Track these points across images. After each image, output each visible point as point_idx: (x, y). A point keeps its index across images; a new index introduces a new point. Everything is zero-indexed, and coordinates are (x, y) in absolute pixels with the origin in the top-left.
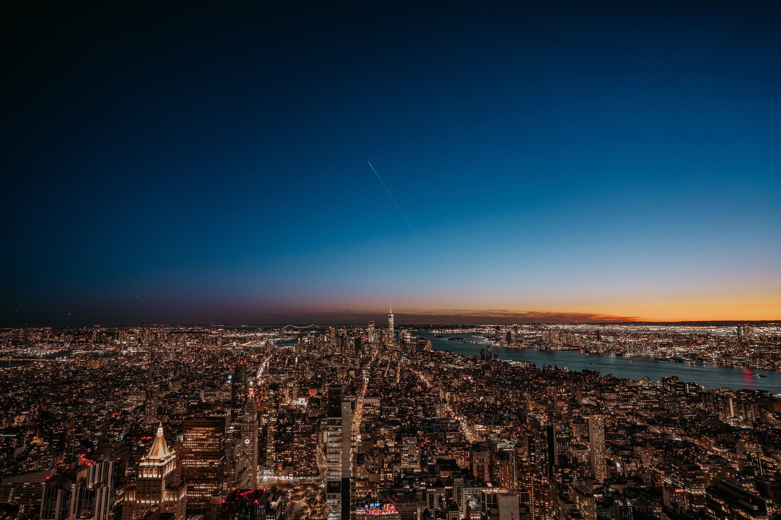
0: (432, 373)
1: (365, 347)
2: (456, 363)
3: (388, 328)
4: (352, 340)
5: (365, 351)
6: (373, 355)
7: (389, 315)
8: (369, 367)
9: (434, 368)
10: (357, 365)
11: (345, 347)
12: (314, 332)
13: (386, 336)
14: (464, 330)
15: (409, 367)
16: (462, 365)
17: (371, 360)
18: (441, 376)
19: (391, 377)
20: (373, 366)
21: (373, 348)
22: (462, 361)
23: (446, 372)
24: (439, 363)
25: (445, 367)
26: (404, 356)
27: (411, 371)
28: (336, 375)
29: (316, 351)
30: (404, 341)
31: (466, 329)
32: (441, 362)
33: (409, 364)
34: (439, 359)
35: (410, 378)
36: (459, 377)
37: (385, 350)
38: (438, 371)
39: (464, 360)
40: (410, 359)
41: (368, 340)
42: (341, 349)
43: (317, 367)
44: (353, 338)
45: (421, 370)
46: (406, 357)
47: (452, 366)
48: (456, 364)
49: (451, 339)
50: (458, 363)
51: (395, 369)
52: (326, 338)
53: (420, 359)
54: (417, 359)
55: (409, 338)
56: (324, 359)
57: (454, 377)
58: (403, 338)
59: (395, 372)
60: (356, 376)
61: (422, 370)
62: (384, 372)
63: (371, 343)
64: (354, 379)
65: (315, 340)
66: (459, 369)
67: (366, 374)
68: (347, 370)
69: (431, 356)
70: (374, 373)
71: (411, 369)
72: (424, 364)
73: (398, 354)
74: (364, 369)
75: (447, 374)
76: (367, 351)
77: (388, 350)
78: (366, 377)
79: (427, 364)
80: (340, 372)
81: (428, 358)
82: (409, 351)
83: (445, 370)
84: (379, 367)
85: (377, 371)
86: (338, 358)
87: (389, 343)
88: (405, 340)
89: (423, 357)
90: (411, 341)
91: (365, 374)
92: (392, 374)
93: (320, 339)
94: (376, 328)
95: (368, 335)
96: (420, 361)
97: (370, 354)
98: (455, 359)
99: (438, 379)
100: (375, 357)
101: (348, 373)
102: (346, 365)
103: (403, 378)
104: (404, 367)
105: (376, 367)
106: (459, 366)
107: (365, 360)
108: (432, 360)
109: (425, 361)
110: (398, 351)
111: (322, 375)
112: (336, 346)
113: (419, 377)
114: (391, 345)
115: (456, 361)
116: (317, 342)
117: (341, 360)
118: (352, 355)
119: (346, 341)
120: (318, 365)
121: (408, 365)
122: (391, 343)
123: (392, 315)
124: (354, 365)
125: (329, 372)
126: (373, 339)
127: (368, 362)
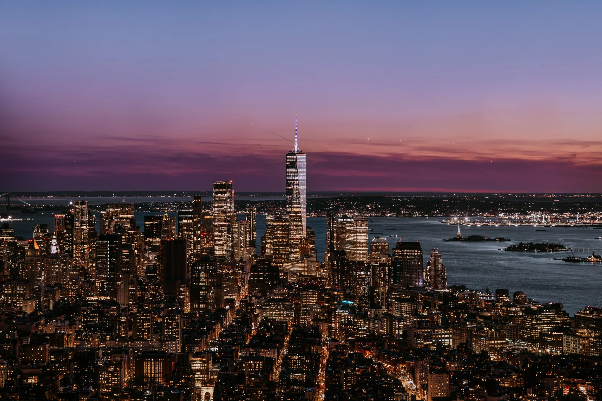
0: (444, 371)
1: (202, 275)
2: (536, 334)
3: (284, 204)
4: (154, 249)
5: (200, 288)
6: (231, 302)
7: (291, 158)
8: (213, 345)
9: (452, 352)
10: (172, 338)
11: (127, 274)
12: (10, 219)
13: (279, 234)
14: (566, 215)
15: (360, 347)
16: (558, 344)
17: (222, 321)
18: (479, 382)
19: (295, 382)
20: (232, 343)
21: (229, 279)
22: (557, 329)
23: (499, 365)
24: (471, 336)
25: (495, 350)
26: (346, 307)
27: (370, 361)
28: (96, 377)
29: (20, 289)
30: (344, 253)
31: (575, 212)
32: (479, 329)
33: (361, 335)
34: (472, 318)
35: (364, 385)
36: (543, 387)
37: (274, 286)
38: (468, 363)
39: (564, 323)
40: (364, 317)
41: (212, 250)
42: (113, 281)
43: (25, 348)
44: (157, 242)
45: (405, 359)
46: (352, 309)
47: (521, 345)
48: (532, 340)
49: (519, 248)
50: (542, 334)
51: (309, 355)
52: (54, 242)
53: (401, 319)
54: (392, 319)
55: (361, 244)
56: (49, 317)
57: (527, 386)
58: (341, 241)
59: (310, 365)
60: (166, 378)
61: (410, 359)
62: (270, 362)
63: (222, 259)
64: (160, 388)
65: (14, 251)
66: (546, 357)
67: (206, 372)
68: (136, 357)
69: (443, 309)
70: (235, 370)
71: (368, 355)
72: (418, 336)
73: (320, 298)
74: (198, 355)
75: (500, 376)
76: (208, 288)
77: (285, 286)
78: (205, 383)
79: (428, 337)
80: (108, 364)
81: (431, 315)
82: (361, 290)
83: (493, 357)
84: (251, 345)
85: (246, 359)
86: (102, 314)
87: (289, 260)
88: (348, 248)
89: (415, 313)
90: (370, 251)
91: (202, 371)
92: (298, 371)
93: (32, 246)
94: (240, 205)
95: (211, 231)
96: (402, 324)
97: (218, 300)
98: (530, 320)
99: (467, 390)
100: (238, 313)
101: (139, 368)
102: (131, 339)
103: (341, 386)
104: (345, 347)
105: (243, 347)
106: (544, 344)
107: (202, 322)
108: (446, 325)
109: (420, 325)
110: (321, 290)
111: (41, 378)
112: (93, 271)
113: (398, 383)
114: (297, 268)
115: (533, 327)
116: (23, 256)
117: (115, 321)
118: (153, 302)
119: (131, 251)
120: (26, 341)
121: (358, 339)
122: (296, 261)
123: (301, 159)
124: (160, 341)
125: (68, 364)
126: (228, 246)
127: (211, 330)
